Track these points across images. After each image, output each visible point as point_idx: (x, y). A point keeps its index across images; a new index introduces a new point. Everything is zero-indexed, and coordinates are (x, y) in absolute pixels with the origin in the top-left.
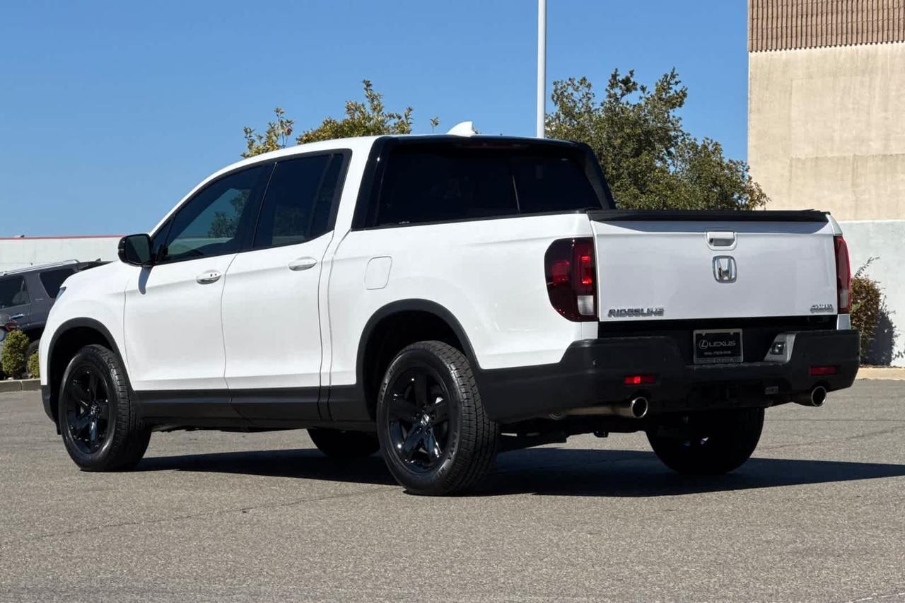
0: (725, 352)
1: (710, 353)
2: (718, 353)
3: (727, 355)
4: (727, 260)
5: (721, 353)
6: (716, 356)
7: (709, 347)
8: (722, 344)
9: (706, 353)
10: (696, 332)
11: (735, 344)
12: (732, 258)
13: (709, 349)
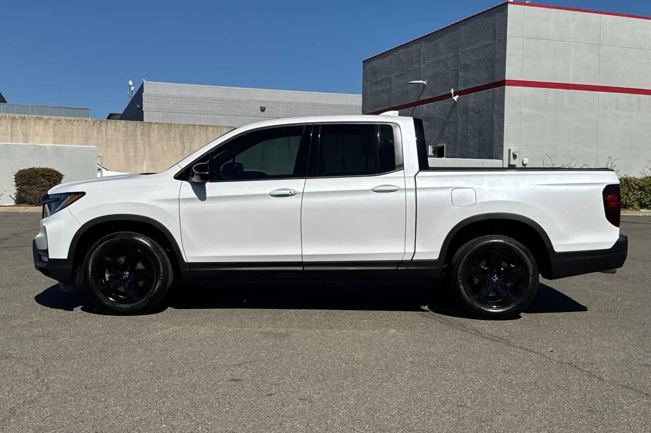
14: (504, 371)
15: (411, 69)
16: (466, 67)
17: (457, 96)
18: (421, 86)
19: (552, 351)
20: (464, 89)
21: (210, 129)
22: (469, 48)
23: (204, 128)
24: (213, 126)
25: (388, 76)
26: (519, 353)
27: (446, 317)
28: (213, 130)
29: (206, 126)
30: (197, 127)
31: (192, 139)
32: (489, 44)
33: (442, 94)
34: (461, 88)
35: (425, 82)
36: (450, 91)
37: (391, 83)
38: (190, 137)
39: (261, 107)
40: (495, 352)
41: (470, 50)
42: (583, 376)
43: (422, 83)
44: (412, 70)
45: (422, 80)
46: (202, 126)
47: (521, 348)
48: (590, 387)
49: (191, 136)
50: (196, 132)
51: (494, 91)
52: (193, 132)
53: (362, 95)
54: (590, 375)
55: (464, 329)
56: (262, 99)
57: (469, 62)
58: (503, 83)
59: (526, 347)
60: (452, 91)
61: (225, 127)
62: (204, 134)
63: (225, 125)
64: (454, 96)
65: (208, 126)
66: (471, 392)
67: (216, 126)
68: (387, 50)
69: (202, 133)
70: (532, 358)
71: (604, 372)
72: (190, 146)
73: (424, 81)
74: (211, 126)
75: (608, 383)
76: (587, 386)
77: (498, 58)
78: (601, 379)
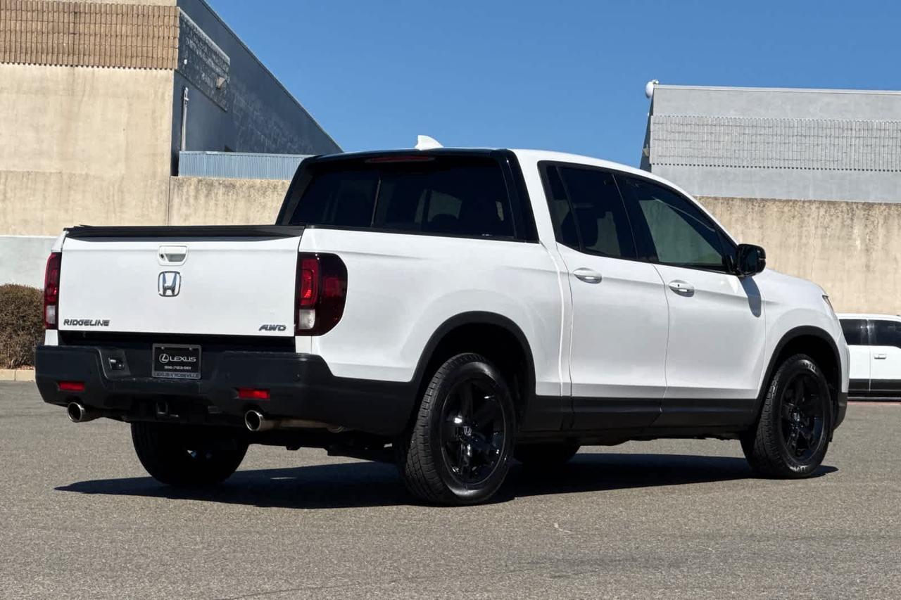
0: (185, 368)
1: (171, 367)
2: (178, 368)
3: (187, 371)
4: (173, 274)
5: (182, 368)
6: (176, 370)
7: (169, 361)
8: (182, 359)
9: (166, 367)
10: (155, 345)
11: (195, 360)
12: (179, 273)
13: (170, 363)
21: (773, 209)
24: (780, 201)
29: (763, 200)
30: (738, 203)
46: (751, 200)
61: (811, 202)
62: (756, 224)
63: (812, 198)
65: (766, 200)
67: (788, 201)
69: (749, 218)
74: (774, 200)
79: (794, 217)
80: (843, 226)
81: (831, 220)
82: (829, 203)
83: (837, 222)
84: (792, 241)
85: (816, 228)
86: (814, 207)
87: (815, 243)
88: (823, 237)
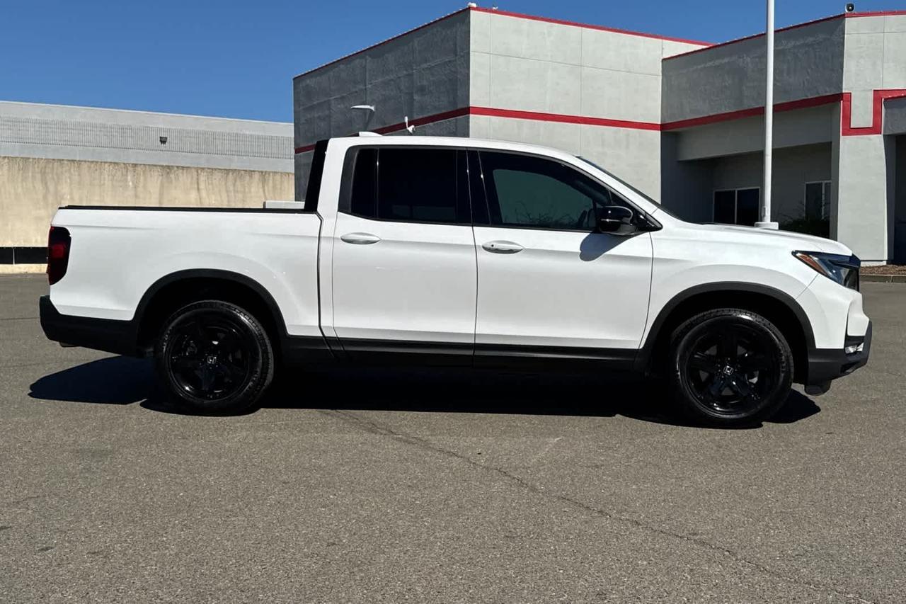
14: (409, 486)
15: (354, 90)
16: (422, 90)
17: (413, 126)
18: (368, 112)
19: (479, 454)
20: (421, 117)
21: (85, 166)
22: (425, 66)
23: (76, 165)
24: (88, 161)
25: (326, 99)
26: (437, 458)
27: (354, 414)
28: (90, 167)
29: (79, 161)
30: (66, 162)
31: (58, 178)
32: (450, 61)
33: (395, 124)
34: (416, 117)
35: (372, 108)
36: (404, 119)
37: (329, 109)
38: (55, 177)
39: (161, 138)
40: (406, 459)
41: (427, 68)
42: (511, 486)
43: (369, 109)
44: (356, 92)
45: (368, 105)
46: (73, 161)
47: (441, 451)
48: (516, 501)
49: (57, 174)
50: (64, 169)
51: (456, 119)
52: (60, 169)
53: (293, 124)
54: (521, 483)
55: (373, 429)
56: (160, 126)
57: (425, 83)
58: (467, 111)
59: (448, 449)
60: (406, 119)
61: (105, 163)
62: (77, 173)
63: (105, 161)
64: (409, 126)
65: (82, 161)
66: (354, 521)
67: (92, 162)
68: (324, 65)
69: (72, 170)
70: (451, 465)
71: (539, 479)
72: (56, 188)
73: (371, 106)
74: (85, 161)
75: (541, 494)
76: (513, 500)
77: (459, 78)
78: (533, 489)
79: (96, 170)
80: (122, 175)
81: (116, 172)
82: (115, 163)
83: (119, 173)
84: (97, 182)
85: (109, 176)
86: (106, 165)
87: (108, 183)
88: (112, 180)
